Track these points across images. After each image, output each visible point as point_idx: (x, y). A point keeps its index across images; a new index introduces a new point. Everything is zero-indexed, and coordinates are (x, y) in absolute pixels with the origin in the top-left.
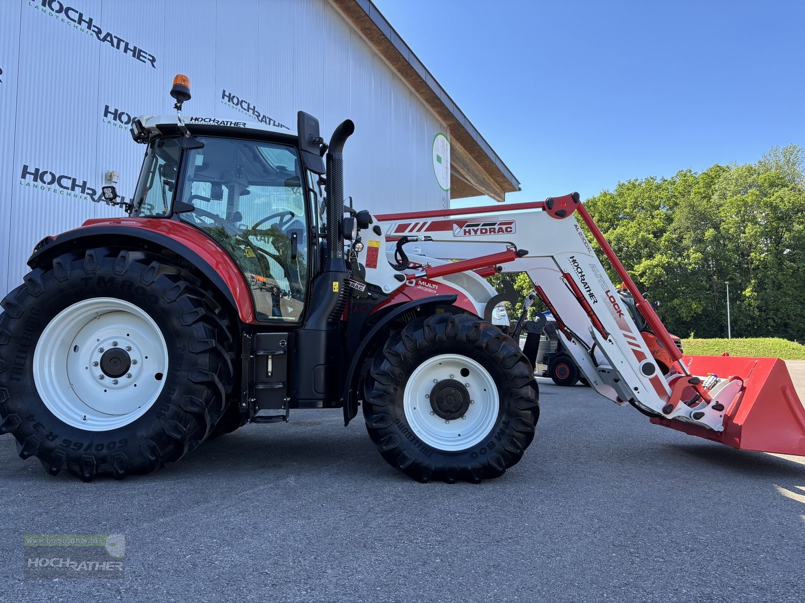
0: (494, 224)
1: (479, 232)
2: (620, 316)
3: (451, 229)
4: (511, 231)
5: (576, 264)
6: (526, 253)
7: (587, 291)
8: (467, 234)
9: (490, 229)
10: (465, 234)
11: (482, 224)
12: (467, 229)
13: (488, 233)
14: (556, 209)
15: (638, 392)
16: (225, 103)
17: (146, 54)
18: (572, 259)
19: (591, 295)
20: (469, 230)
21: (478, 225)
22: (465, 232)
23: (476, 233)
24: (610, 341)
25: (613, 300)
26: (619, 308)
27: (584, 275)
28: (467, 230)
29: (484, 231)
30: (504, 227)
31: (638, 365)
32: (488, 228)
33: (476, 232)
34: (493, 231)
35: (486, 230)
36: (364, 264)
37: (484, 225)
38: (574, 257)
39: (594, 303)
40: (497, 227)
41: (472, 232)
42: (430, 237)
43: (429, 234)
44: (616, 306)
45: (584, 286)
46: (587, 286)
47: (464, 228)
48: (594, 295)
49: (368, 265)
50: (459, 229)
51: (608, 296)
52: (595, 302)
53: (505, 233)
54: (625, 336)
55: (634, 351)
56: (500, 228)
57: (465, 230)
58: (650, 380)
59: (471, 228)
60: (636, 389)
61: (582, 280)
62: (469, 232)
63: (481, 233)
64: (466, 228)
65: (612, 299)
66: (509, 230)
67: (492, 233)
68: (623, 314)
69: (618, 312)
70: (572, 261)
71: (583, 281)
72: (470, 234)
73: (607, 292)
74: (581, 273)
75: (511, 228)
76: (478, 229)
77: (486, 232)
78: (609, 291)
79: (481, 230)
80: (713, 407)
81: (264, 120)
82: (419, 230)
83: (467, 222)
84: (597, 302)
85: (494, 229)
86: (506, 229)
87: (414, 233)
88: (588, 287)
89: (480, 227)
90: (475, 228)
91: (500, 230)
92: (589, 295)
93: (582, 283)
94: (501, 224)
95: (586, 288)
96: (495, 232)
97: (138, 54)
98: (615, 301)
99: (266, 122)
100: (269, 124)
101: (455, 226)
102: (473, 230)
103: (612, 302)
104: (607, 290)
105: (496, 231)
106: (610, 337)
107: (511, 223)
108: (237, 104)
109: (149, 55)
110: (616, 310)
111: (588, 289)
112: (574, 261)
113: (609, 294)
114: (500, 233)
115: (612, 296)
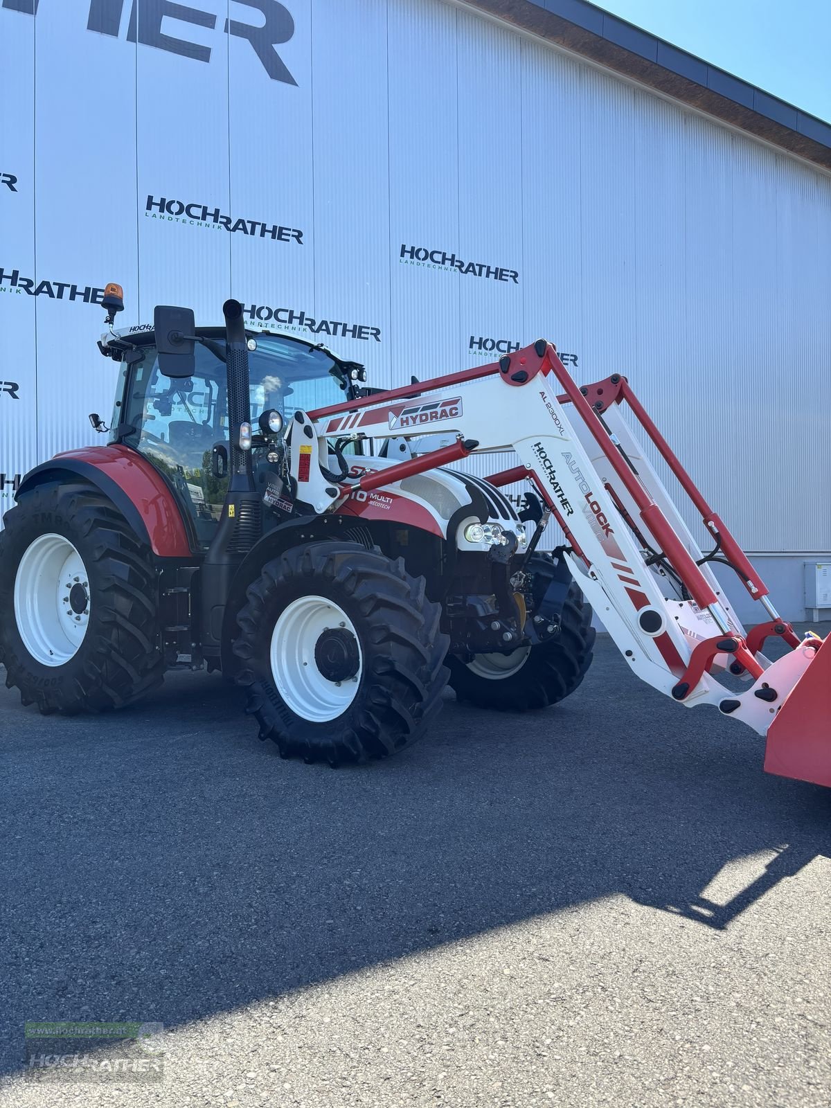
0: (435, 406)
1: (418, 420)
2: (607, 534)
3: (386, 419)
4: (457, 413)
5: (543, 455)
6: (476, 444)
7: (559, 496)
8: (405, 424)
9: (431, 413)
10: (402, 425)
11: (422, 407)
12: (404, 417)
13: (429, 421)
14: (513, 371)
15: (634, 660)
16: (406, 262)
17: (290, 230)
18: (537, 448)
19: (564, 502)
20: (407, 418)
21: (416, 410)
22: (402, 422)
23: (414, 422)
24: (593, 574)
25: (596, 508)
26: (606, 521)
27: (554, 471)
28: (405, 419)
29: (424, 418)
30: (448, 408)
31: (635, 615)
32: (428, 412)
33: (414, 419)
34: (434, 416)
35: (426, 415)
36: (297, 478)
37: (425, 409)
39: (568, 515)
40: (439, 410)
41: (411, 421)
42: (364, 434)
43: (363, 429)
44: (601, 518)
45: (554, 489)
46: (558, 488)
47: (401, 417)
48: (567, 503)
49: (301, 478)
50: (395, 419)
51: (589, 501)
52: (569, 512)
53: (450, 417)
54: (615, 566)
55: (629, 591)
56: (444, 411)
57: (402, 419)
58: (655, 639)
59: (408, 415)
60: (629, 653)
61: (551, 479)
62: (407, 421)
63: (421, 421)
64: (402, 417)
65: (595, 506)
66: (454, 412)
67: (434, 419)
68: (612, 531)
69: (603, 528)
70: (538, 451)
71: (552, 481)
72: (408, 424)
73: (587, 497)
74: (549, 467)
75: (456, 409)
76: (417, 416)
77: (426, 419)
78: (591, 494)
79: (421, 416)
80: (758, 694)
82: (351, 426)
83: (404, 407)
84: (572, 512)
85: (436, 413)
86: (451, 410)
87: (347, 431)
88: (560, 490)
89: (419, 413)
90: (414, 415)
91: (444, 414)
92: (561, 502)
93: (552, 483)
94: (445, 404)
95: (556, 492)
96: (437, 418)
97: (278, 233)
98: (599, 509)
99: (474, 271)
101: (391, 414)
102: (412, 417)
103: (595, 512)
104: (587, 493)
105: (439, 416)
106: (592, 569)
107: (456, 402)
108: (425, 259)
109: (294, 230)
110: (601, 524)
111: (560, 493)
112: (541, 451)
113: (592, 499)
114: (443, 418)
115: (595, 503)
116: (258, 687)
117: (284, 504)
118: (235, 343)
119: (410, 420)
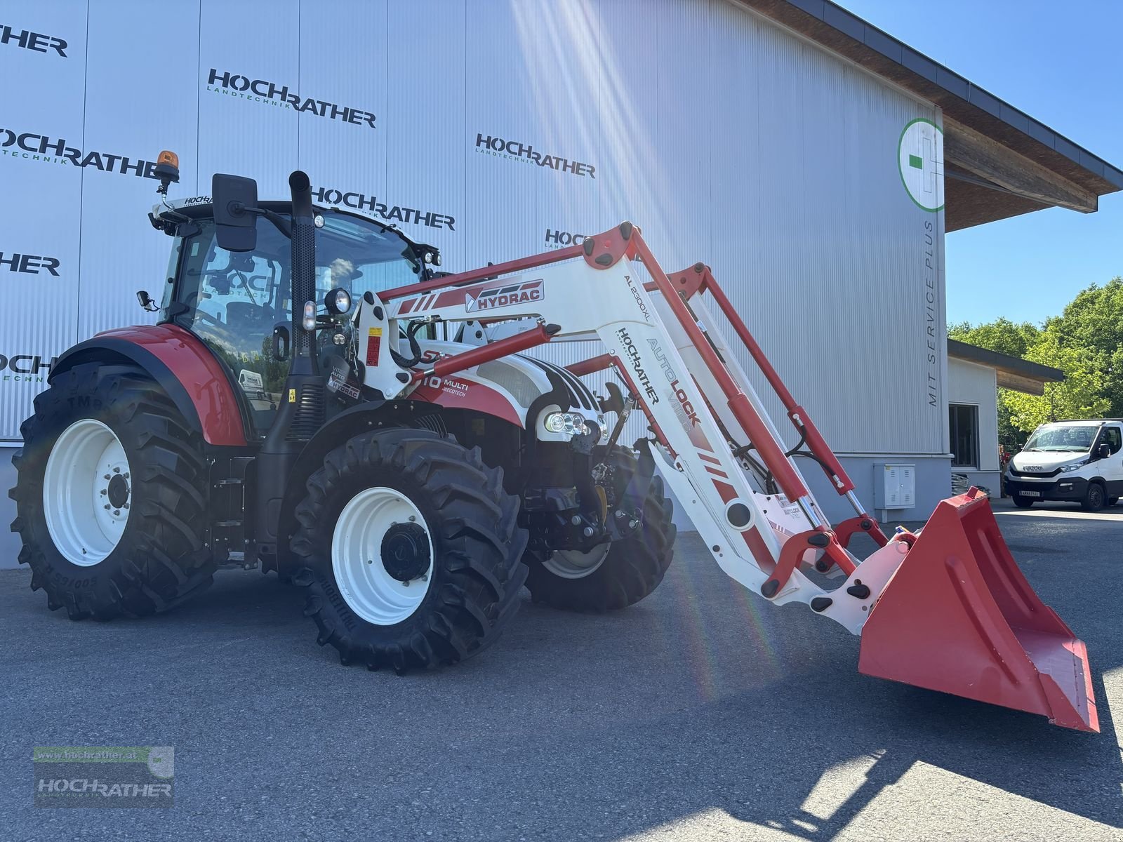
0: (515, 289)
1: (497, 303)
2: (693, 424)
3: (462, 301)
4: (538, 297)
5: (628, 341)
6: (558, 328)
7: (644, 384)
8: (483, 307)
9: (511, 296)
10: (480, 308)
11: (501, 289)
12: (482, 299)
13: (509, 304)
14: (597, 254)
15: (721, 555)
16: (482, 151)
17: (362, 113)
18: (621, 334)
19: (650, 391)
20: (485, 300)
21: (494, 293)
22: (480, 304)
23: (493, 305)
24: (679, 465)
25: (682, 397)
26: (692, 410)
27: (639, 358)
28: (482, 302)
29: (503, 300)
30: (528, 291)
31: (722, 508)
32: (508, 294)
33: (493, 302)
34: (514, 299)
35: (506, 297)
36: (364, 362)
37: (504, 291)
38: (624, 329)
40: (519, 292)
41: (489, 304)
42: (438, 316)
43: (437, 311)
44: (688, 407)
45: (640, 376)
46: (643, 376)
47: (478, 299)
48: (653, 391)
49: (369, 363)
50: (472, 301)
51: (675, 390)
52: (655, 401)
53: (531, 300)
54: (702, 457)
55: (716, 483)
56: (524, 294)
57: (480, 301)
58: (743, 534)
59: (487, 298)
60: (716, 549)
61: (636, 365)
62: (485, 304)
63: (501, 303)
64: (480, 299)
65: (681, 395)
66: (535, 295)
67: (514, 302)
68: (698, 421)
69: (690, 417)
70: (622, 337)
71: (637, 368)
72: (486, 307)
73: (673, 385)
74: (634, 354)
75: (537, 292)
76: (496, 298)
77: (506, 302)
78: (677, 382)
79: (500, 298)
80: (851, 591)
81: (548, 162)
82: (425, 308)
83: (482, 289)
84: (657, 401)
85: (516, 295)
86: (532, 293)
87: (420, 312)
88: (645, 377)
89: (498, 295)
90: (492, 297)
91: (524, 297)
92: (646, 390)
93: (636, 370)
94: (525, 287)
95: (641, 379)
96: (517, 301)
97: (349, 115)
98: (686, 398)
99: (551, 164)
100: (557, 168)
101: (468, 296)
102: (490, 300)
103: (682, 401)
104: (673, 381)
105: (519, 299)
106: (678, 460)
107: (537, 284)
108: (501, 149)
109: (366, 114)
110: (688, 413)
111: (645, 380)
112: (625, 336)
113: (678, 387)
114: (523, 301)
115: (681, 391)
116: (317, 587)
117: (350, 390)
118: (302, 218)
119: (488, 302)
